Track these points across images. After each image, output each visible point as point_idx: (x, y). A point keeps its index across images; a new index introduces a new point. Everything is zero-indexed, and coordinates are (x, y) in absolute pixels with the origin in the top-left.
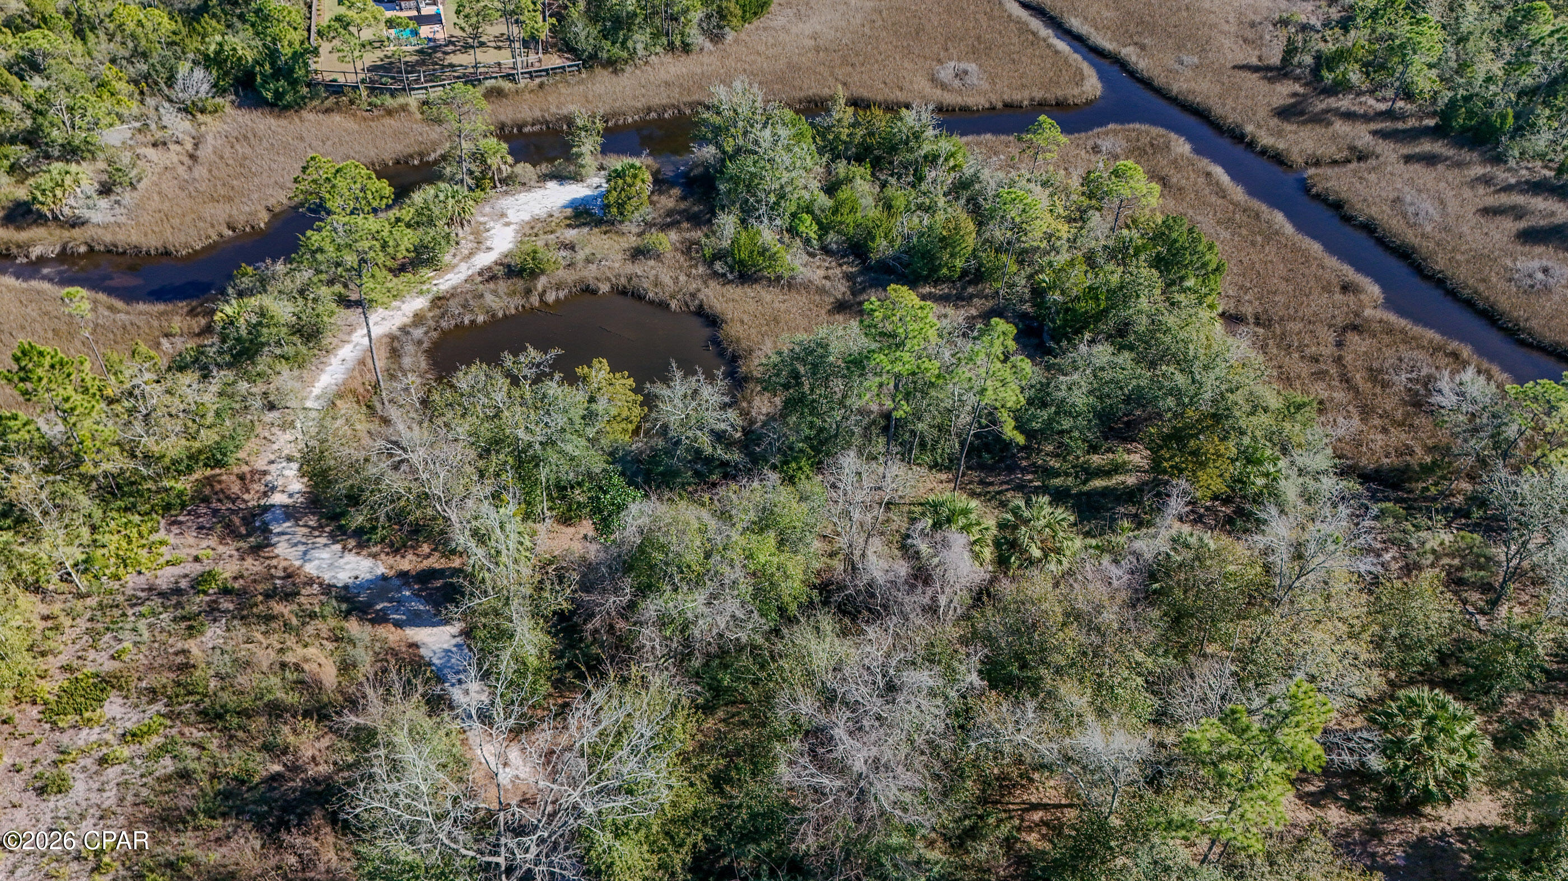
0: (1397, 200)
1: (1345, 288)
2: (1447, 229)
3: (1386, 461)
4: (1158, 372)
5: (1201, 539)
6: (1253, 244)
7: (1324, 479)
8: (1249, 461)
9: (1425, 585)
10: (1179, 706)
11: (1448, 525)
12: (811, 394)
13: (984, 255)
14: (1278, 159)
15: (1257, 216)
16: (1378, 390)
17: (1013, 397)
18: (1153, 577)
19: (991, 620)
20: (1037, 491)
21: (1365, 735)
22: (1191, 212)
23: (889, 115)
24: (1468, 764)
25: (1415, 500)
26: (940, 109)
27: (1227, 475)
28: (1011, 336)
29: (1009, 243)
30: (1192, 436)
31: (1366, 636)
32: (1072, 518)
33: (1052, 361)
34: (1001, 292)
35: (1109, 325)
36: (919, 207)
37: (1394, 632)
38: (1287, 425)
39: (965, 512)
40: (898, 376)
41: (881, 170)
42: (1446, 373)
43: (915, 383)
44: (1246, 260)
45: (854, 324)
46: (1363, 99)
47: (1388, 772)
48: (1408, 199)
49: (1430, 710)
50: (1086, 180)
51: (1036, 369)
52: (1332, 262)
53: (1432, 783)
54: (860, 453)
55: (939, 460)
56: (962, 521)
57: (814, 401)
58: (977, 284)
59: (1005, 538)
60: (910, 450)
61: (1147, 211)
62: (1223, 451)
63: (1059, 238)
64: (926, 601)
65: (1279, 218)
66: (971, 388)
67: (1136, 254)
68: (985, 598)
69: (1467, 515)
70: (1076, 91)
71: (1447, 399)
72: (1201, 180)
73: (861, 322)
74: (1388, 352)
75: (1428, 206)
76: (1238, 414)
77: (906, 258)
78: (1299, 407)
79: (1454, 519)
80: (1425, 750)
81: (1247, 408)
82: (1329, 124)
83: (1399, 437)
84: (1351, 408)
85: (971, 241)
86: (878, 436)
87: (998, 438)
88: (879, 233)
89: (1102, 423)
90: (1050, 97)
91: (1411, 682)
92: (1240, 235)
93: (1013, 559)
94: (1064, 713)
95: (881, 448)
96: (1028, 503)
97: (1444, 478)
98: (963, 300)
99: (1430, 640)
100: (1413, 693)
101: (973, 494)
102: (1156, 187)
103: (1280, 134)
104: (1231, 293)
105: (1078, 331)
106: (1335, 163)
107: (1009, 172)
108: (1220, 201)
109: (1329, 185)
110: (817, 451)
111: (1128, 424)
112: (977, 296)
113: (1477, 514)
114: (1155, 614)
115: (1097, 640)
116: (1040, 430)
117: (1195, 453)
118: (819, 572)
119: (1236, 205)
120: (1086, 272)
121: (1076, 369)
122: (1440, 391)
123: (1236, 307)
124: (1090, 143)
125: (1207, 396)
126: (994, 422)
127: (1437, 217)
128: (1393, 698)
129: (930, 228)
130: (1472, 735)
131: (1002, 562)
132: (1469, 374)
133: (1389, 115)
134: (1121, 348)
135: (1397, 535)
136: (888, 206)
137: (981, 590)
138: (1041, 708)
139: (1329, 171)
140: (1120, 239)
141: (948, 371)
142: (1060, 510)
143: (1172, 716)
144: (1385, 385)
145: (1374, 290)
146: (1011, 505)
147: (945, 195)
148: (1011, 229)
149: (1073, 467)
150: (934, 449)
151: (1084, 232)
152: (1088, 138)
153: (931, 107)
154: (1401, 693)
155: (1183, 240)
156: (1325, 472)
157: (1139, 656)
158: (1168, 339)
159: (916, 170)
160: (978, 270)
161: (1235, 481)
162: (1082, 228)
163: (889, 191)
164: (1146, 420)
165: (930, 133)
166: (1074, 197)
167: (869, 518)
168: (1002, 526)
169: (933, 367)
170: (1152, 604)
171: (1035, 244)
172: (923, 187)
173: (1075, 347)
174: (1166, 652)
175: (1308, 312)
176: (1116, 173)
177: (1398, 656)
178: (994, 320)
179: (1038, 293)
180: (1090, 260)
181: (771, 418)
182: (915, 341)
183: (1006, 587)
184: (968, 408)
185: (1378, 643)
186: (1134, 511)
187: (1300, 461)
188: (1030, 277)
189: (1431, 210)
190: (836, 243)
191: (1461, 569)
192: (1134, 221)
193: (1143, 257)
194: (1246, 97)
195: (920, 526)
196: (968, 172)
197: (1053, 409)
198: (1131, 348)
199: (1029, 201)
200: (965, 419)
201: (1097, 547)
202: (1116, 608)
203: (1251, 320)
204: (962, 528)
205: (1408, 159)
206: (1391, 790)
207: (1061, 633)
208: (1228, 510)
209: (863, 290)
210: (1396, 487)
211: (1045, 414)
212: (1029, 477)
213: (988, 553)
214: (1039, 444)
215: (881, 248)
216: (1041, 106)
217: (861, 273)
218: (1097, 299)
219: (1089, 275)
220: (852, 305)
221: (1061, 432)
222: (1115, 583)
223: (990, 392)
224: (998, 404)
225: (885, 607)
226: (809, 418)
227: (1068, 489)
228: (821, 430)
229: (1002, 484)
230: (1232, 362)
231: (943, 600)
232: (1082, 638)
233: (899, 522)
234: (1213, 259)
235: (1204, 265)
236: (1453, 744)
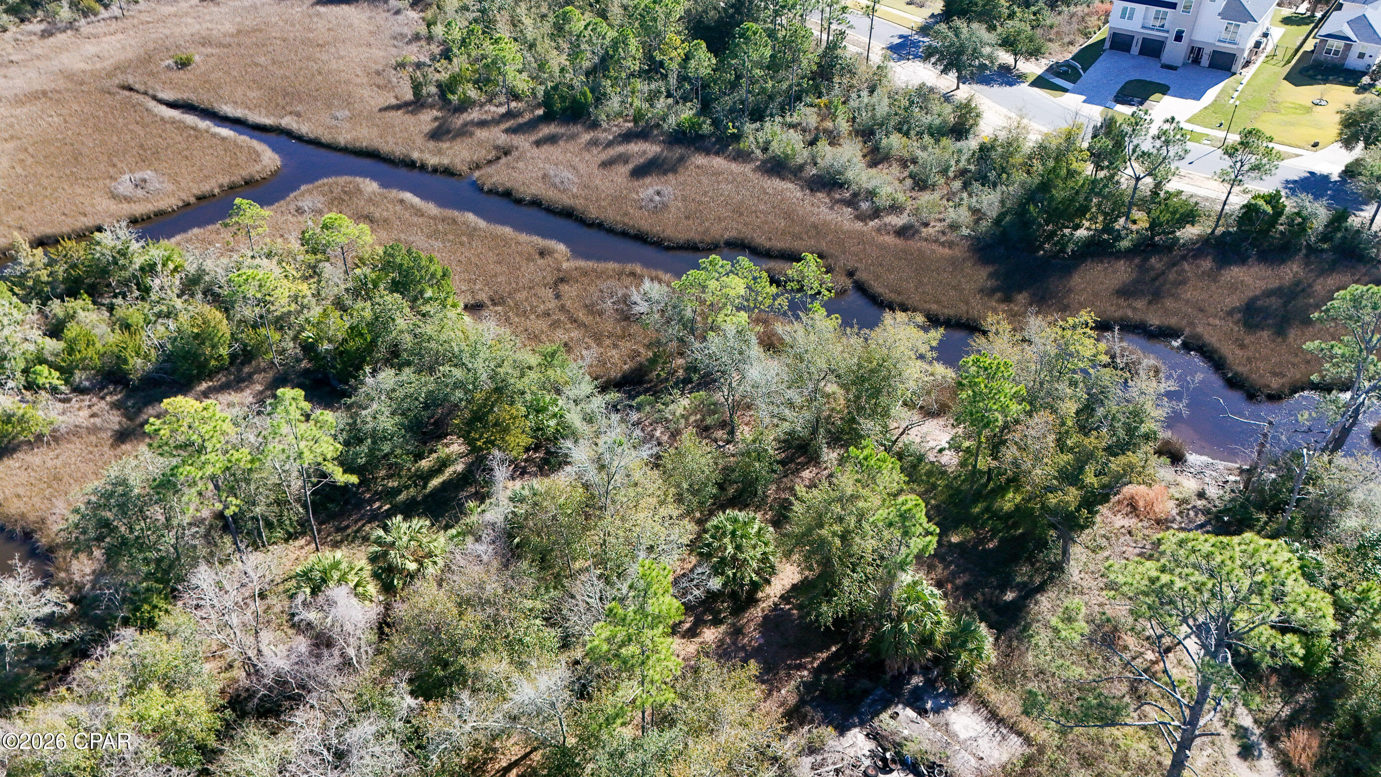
0: (545, 176)
1: (542, 254)
2: (586, 187)
3: (626, 367)
4: (439, 375)
5: (532, 488)
6: (462, 244)
7: (593, 399)
8: (538, 411)
9: (688, 444)
10: (576, 624)
11: (682, 394)
12: (131, 532)
13: (244, 335)
14: (448, 172)
15: (454, 221)
16: (598, 319)
17: (330, 448)
18: (511, 536)
19: (400, 644)
20: (390, 514)
21: (700, 570)
22: (403, 236)
23: (83, 244)
24: (767, 550)
25: (656, 386)
26: (134, 221)
27: (527, 429)
28: (302, 398)
29: (261, 317)
30: (488, 412)
31: (670, 499)
32: (428, 523)
33: (349, 401)
34: (276, 361)
35: (382, 351)
36: (159, 315)
37: (685, 486)
38: (550, 372)
39: (336, 565)
40: (213, 478)
41: (101, 295)
42: (633, 289)
43: (234, 475)
44: (463, 259)
45: (143, 448)
46: (486, 108)
47: (725, 585)
48: (552, 173)
49: (730, 528)
50: (304, 241)
51: (339, 414)
52: (523, 237)
53: (753, 575)
54: (209, 563)
55: (292, 530)
56: (336, 575)
57: (138, 538)
58: (250, 362)
59: (380, 568)
60: (260, 535)
61: (368, 248)
62: (515, 413)
63: (304, 297)
64: (337, 660)
65: (471, 217)
66: (288, 457)
67: (376, 286)
68: (386, 630)
69: (691, 381)
70: (258, 167)
71: (642, 307)
72: (398, 208)
73: (150, 445)
74: (592, 289)
75: (567, 174)
76: (512, 381)
77: (168, 365)
78: (553, 355)
79: (684, 388)
80: (741, 556)
81: (517, 373)
82: (471, 134)
83: (626, 346)
84: (586, 340)
85: (225, 328)
86: (222, 537)
87: (333, 486)
88: (129, 354)
89: (415, 433)
90: (237, 179)
91: (711, 513)
92: (449, 241)
93: (395, 582)
94: (494, 684)
95: (229, 547)
96: (386, 529)
97: (665, 363)
98: (243, 381)
99: (707, 478)
100: (714, 521)
101: (336, 545)
102: (365, 227)
103: (440, 152)
104: (463, 288)
105: (359, 367)
106: (490, 162)
107: (231, 257)
108: (420, 220)
109: (494, 179)
110: (165, 581)
111: (436, 423)
112: (255, 373)
113: (695, 377)
114: (524, 565)
115: (490, 611)
116: (367, 462)
117: (496, 424)
118: (223, 691)
119: (434, 218)
120: (341, 317)
121: (373, 400)
122: (635, 303)
123: (473, 297)
124: (292, 207)
125: (484, 377)
126: (324, 475)
127: (576, 180)
128: (706, 531)
129: (179, 331)
130: (760, 529)
131: (388, 588)
132: (647, 285)
133: (510, 115)
134: (400, 367)
135: (656, 415)
136: (126, 326)
137: (380, 623)
138: (474, 691)
139: (490, 170)
140: (356, 279)
141: (259, 451)
142: (415, 521)
143: (574, 635)
144: (601, 313)
145: (561, 247)
146: (373, 537)
147: (178, 296)
148: (257, 305)
149: (409, 479)
150: (281, 523)
151: (323, 284)
152: (288, 204)
153: (124, 224)
154: (709, 525)
155: (407, 263)
156: (592, 394)
157: (529, 604)
158: (433, 345)
159: (138, 284)
160: (244, 350)
161: (535, 431)
162: (319, 281)
163: (120, 313)
164: (448, 415)
165: (135, 246)
166: (300, 258)
167: (249, 616)
168: (373, 559)
169: (243, 456)
170: (519, 557)
171: (285, 310)
172: (154, 297)
173: (362, 383)
174: (547, 588)
175: (525, 281)
176: (325, 227)
177: (695, 501)
178: (280, 392)
179: (308, 348)
180: (339, 305)
181: (98, 575)
182: (214, 440)
183: (400, 609)
184: (295, 474)
185: (679, 499)
186: (473, 490)
187: (572, 394)
188: (295, 338)
189: (570, 176)
190: (87, 379)
191: (703, 420)
192: (361, 259)
193: (382, 286)
194: (401, 131)
195: (300, 599)
196: (192, 269)
197: (369, 440)
198: (408, 364)
199: (260, 276)
200: (296, 484)
201: (459, 534)
202: (494, 578)
203: (489, 303)
204: (339, 581)
205: (538, 143)
206: (734, 595)
207: (462, 622)
208: (540, 454)
209: (139, 411)
210: (641, 382)
211: (364, 448)
212: (377, 505)
213: (372, 588)
214: (372, 473)
215: (137, 365)
216: (233, 189)
217: (128, 397)
218: (361, 335)
219: (345, 318)
220: (134, 430)
221: (386, 456)
222: (485, 558)
223: (307, 455)
224: (320, 460)
225: (303, 687)
226: (140, 557)
227: (414, 498)
228: (159, 561)
229: (356, 522)
230: (489, 343)
231: (351, 652)
232: (480, 616)
233: (278, 603)
234: (437, 268)
235: (433, 276)
236: (753, 542)
